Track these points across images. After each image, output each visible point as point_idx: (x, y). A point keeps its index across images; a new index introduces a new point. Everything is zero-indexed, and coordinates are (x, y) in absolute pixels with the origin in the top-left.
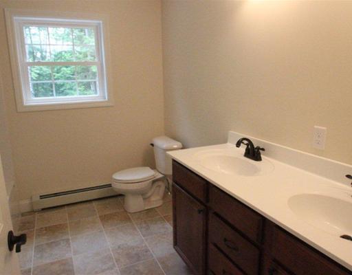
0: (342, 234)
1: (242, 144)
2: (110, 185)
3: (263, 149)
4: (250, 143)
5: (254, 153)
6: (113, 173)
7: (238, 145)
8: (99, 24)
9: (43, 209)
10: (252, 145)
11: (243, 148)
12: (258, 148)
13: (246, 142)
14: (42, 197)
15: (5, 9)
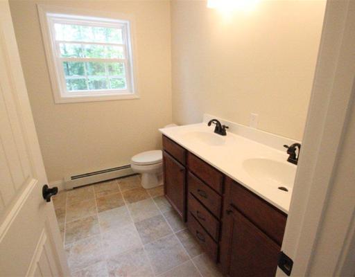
0: (280, 186)
1: (212, 124)
2: (129, 166)
3: (227, 127)
4: (218, 123)
5: (221, 130)
6: (131, 156)
7: (209, 124)
8: (126, 24)
9: (74, 188)
10: (220, 125)
11: (213, 126)
12: (224, 126)
13: (215, 122)
14: (73, 178)
15: (38, 6)
